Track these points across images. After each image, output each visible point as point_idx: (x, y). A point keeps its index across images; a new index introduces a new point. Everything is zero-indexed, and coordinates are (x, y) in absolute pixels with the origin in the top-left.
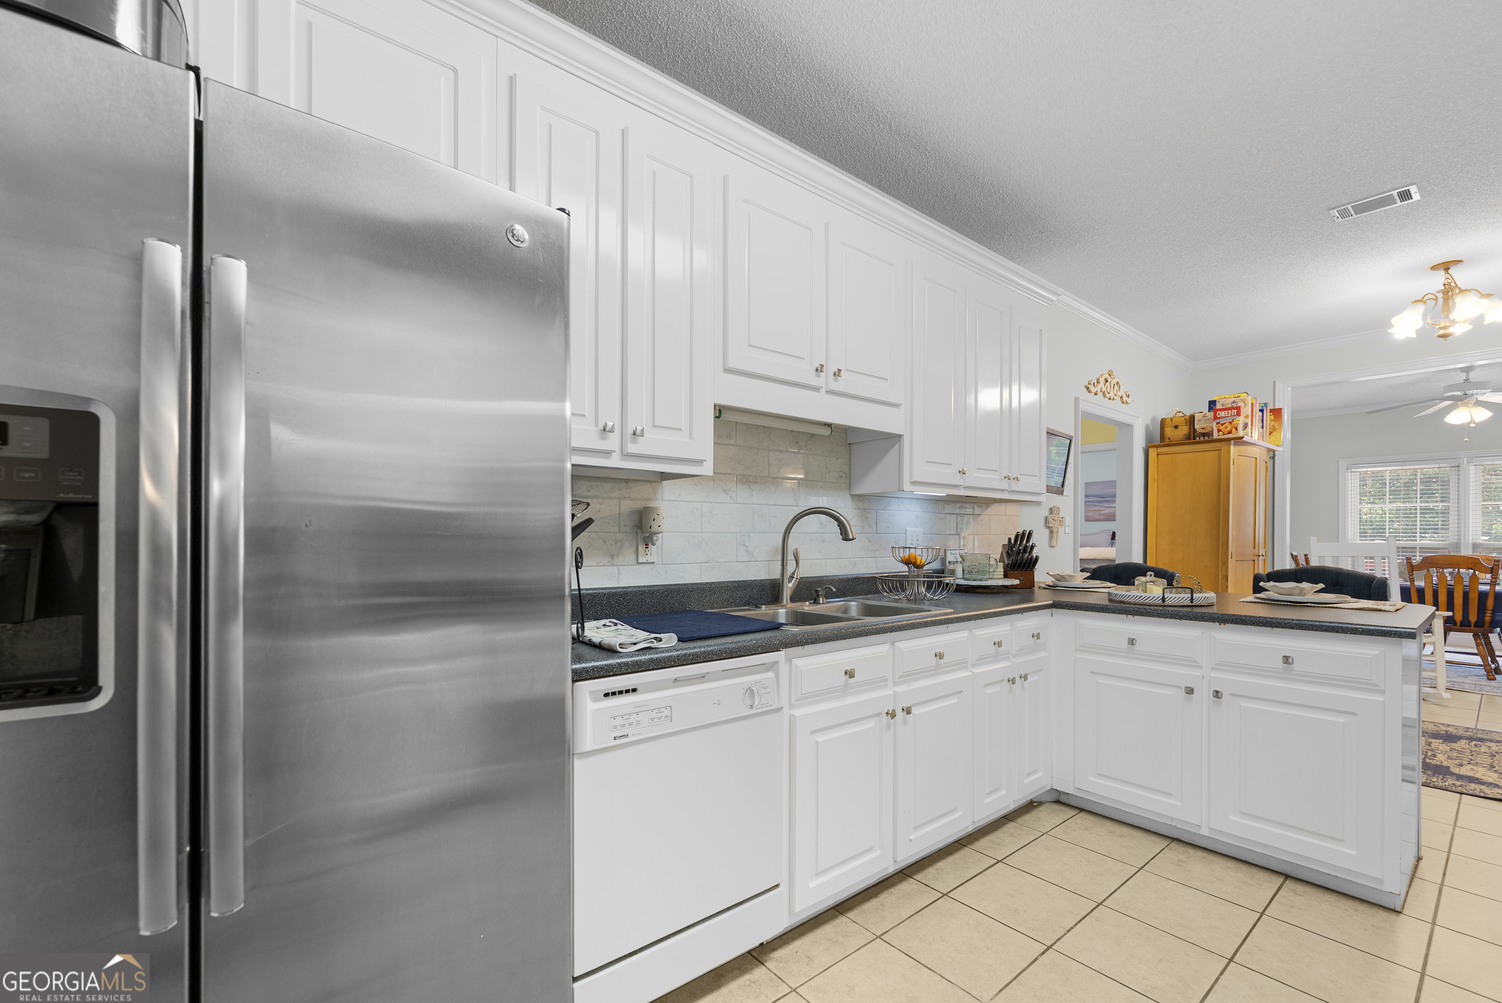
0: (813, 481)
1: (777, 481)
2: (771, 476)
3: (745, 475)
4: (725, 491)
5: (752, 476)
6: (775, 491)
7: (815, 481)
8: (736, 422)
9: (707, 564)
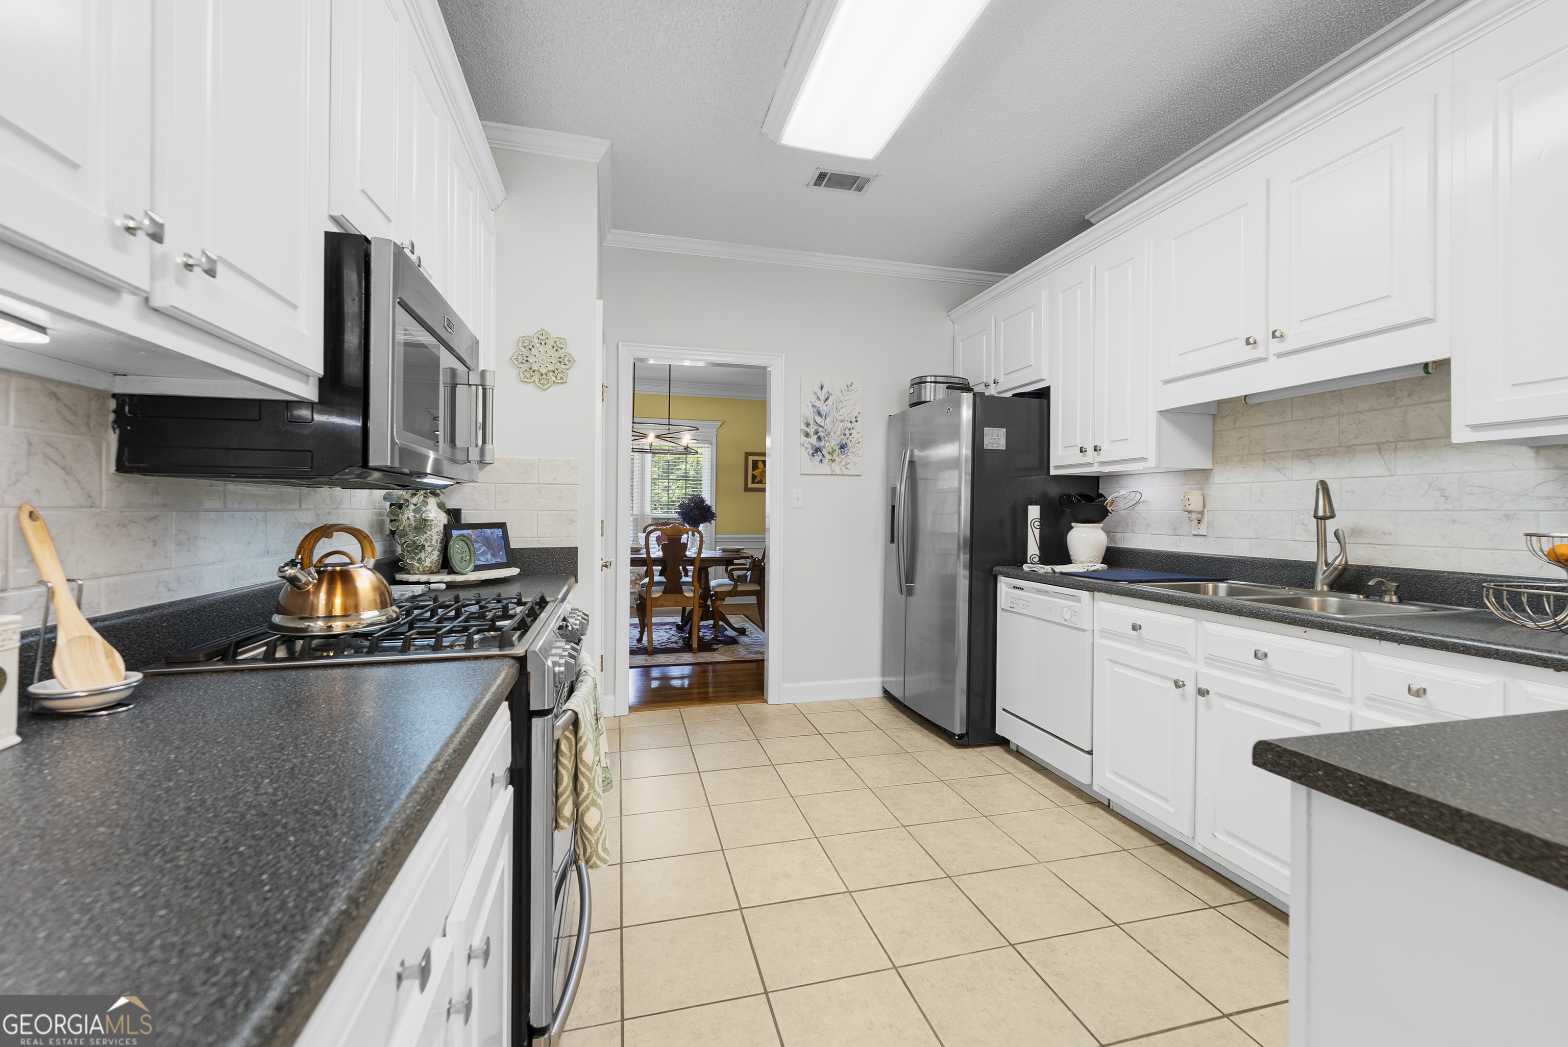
0: (1427, 439)
1: (1354, 449)
2: (1344, 444)
3: (1304, 450)
4: (1278, 470)
5: (1314, 449)
6: (1350, 462)
7: (1430, 439)
8: (1292, 398)
9: (1258, 540)
